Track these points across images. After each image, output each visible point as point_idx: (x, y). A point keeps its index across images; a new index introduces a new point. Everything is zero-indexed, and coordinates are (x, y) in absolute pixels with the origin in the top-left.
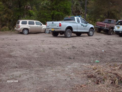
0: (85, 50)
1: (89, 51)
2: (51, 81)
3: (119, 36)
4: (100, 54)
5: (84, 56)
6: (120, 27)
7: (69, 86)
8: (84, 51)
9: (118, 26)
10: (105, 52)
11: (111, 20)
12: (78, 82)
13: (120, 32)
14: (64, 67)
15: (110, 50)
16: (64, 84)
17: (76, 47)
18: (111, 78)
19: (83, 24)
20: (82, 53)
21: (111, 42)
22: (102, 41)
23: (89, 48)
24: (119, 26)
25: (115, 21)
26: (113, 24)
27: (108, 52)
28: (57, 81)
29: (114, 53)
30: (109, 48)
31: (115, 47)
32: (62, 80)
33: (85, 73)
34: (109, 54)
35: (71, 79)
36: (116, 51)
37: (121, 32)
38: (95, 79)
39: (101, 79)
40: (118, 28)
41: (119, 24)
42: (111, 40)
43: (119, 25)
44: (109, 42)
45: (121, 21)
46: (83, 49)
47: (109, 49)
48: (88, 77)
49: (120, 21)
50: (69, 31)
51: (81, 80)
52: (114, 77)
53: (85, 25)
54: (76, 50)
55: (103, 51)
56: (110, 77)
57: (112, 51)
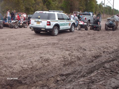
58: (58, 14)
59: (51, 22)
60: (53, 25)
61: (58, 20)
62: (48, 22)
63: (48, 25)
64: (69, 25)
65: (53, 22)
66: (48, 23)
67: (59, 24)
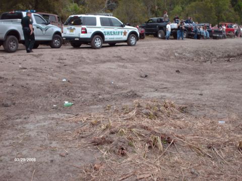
0: (28, 82)
1: (38, 83)
2: (20, 172)
3: (72, 47)
4: (62, 88)
5: (31, 95)
6: (74, 29)
7: (69, 175)
8: (27, 84)
9: (70, 27)
10: (69, 81)
11: (48, 16)
12: (80, 159)
13: (76, 39)
14: (21, 131)
15: (78, 78)
16: (54, 172)
17: (5, 77)
18: (143, 139)
19: (40, 25)
20: (25, 89)
21: (65, 59)
22: (48, 59)
23: (33, 76)
24: (73, 27)
25: (57, 18)
26: (54, 22)
27: (75, 82)
28: (34, 168)
29: (85, 82)
30: (73, 72)
31: (84, 70)
32: (44, 164)
33: (83, 137)
34: (79, 85)
35: (62, 156)
36: (87, 77)
37: (78, 39)
38: (111, 145)
39: (124, 143)
40: (70, 32)
41: (73, 22)
42: (65, 57)
43: (73, 25)
44: (61, 59)
45: (74, 17)
46: (23, 80)
47: (73, 75)
48: (95, 145)
49: (72, 16)
50: (12, 40)
51: (86, 155)
52: (146, 135)
53: (43, 27)
54: (10, 85)
55: (64, 80)
56: (140, 135)
57: (80, 78)
58: (101, 18)
59: (88, 29)
60: (91, 33)
61: (100, 26)
62: (82, 29)
63: (82, 32)
64: (123, 34)
65: (91, 29)
66: (83, 31)
67: (103, 32)
